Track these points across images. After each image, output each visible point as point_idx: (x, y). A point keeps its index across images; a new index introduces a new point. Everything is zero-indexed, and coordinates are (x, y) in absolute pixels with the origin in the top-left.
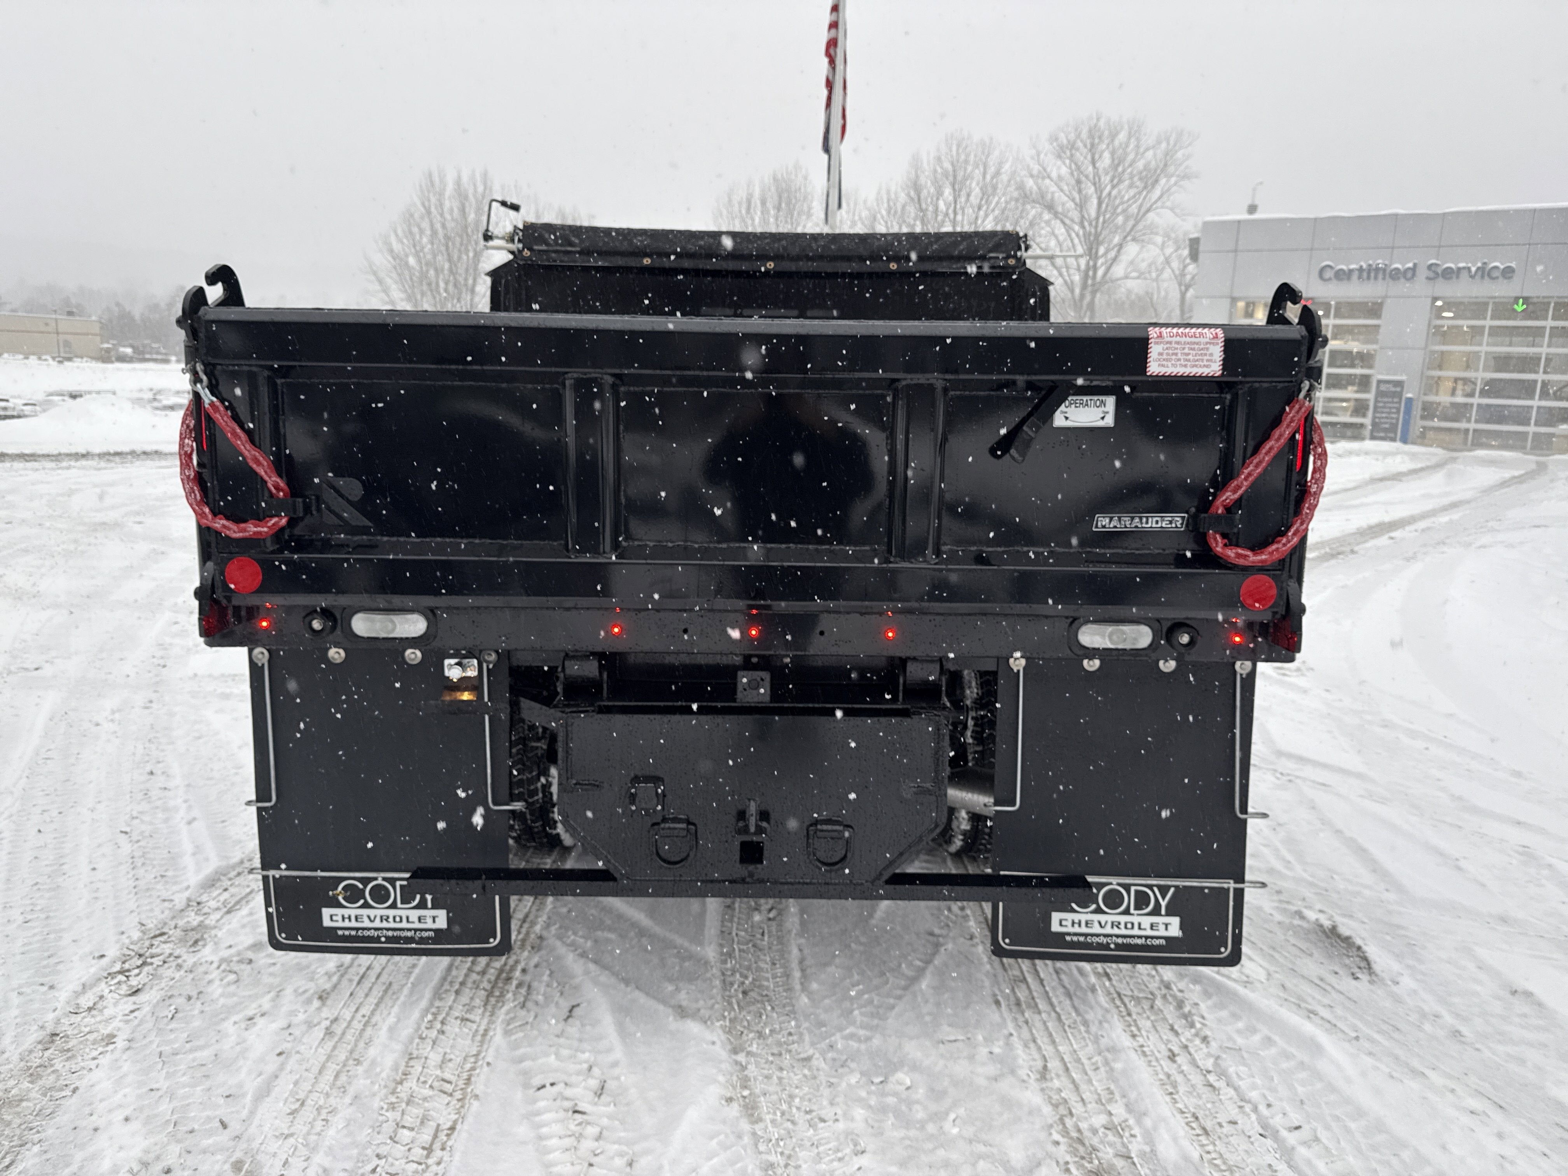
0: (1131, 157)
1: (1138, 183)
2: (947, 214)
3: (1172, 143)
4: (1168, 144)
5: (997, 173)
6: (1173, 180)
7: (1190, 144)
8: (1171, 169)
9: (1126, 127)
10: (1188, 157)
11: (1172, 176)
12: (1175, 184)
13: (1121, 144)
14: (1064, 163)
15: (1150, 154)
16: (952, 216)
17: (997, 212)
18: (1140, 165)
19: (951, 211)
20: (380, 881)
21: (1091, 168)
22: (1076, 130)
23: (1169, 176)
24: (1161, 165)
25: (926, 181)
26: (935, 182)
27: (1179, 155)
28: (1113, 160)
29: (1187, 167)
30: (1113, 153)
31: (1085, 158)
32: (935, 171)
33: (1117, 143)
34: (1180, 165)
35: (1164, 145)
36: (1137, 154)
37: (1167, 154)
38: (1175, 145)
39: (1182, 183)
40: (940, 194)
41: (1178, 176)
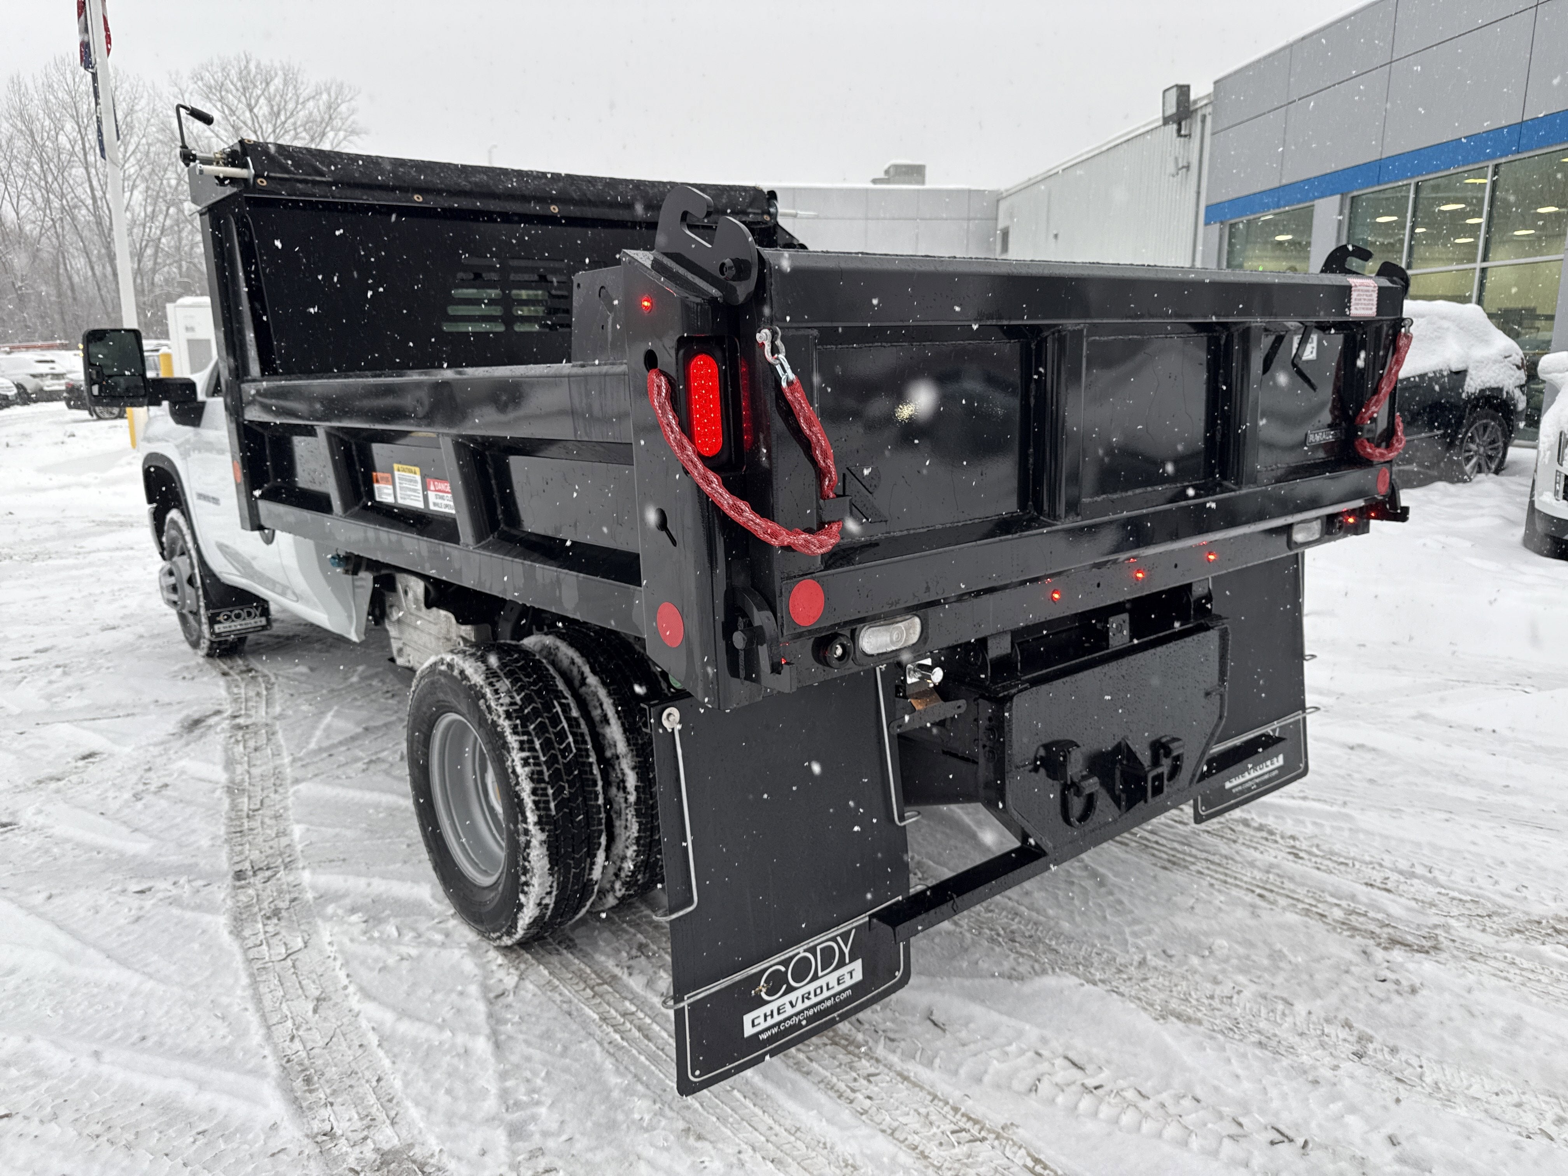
0: (291, 106)
1: (304, 134)
2: (73, 153)
3: (333, 95)
4: (329, 94)
5: (131, 111)
6: (342, 134)
7: (351, 99)
8: (337, 123)
9: (280, 73)
10: (353, 112)
11: (340, 130)
12: (345, 138)
13: (277, 90)
14: (215, 106)
15: (311, 104)
16: (81, 156)
17: (139, 155)
18: (302, 115)
19: (78, 148)
20: (802, 954)
21: (248, 114)
22: (223, 70)
23: (337, 130)
24: (327, 117)
25: (35, 109)
26: (49, 114)
27: (343, 108)
28: (272, 107)
29: (353, 122)
30: (269, 100)
31: (239, 101)
32: (47, 101)
33: (272, 88)
34: (347, 119)
35: (325, 96)
36: (297, 103)
37: (330, 107)
38: (337, 98)
39: (351, 138)
40: (59, 129)
41: (346, 131)
